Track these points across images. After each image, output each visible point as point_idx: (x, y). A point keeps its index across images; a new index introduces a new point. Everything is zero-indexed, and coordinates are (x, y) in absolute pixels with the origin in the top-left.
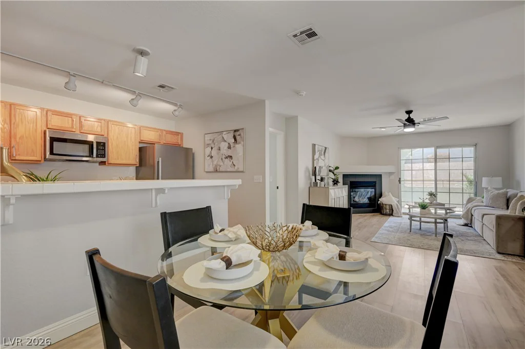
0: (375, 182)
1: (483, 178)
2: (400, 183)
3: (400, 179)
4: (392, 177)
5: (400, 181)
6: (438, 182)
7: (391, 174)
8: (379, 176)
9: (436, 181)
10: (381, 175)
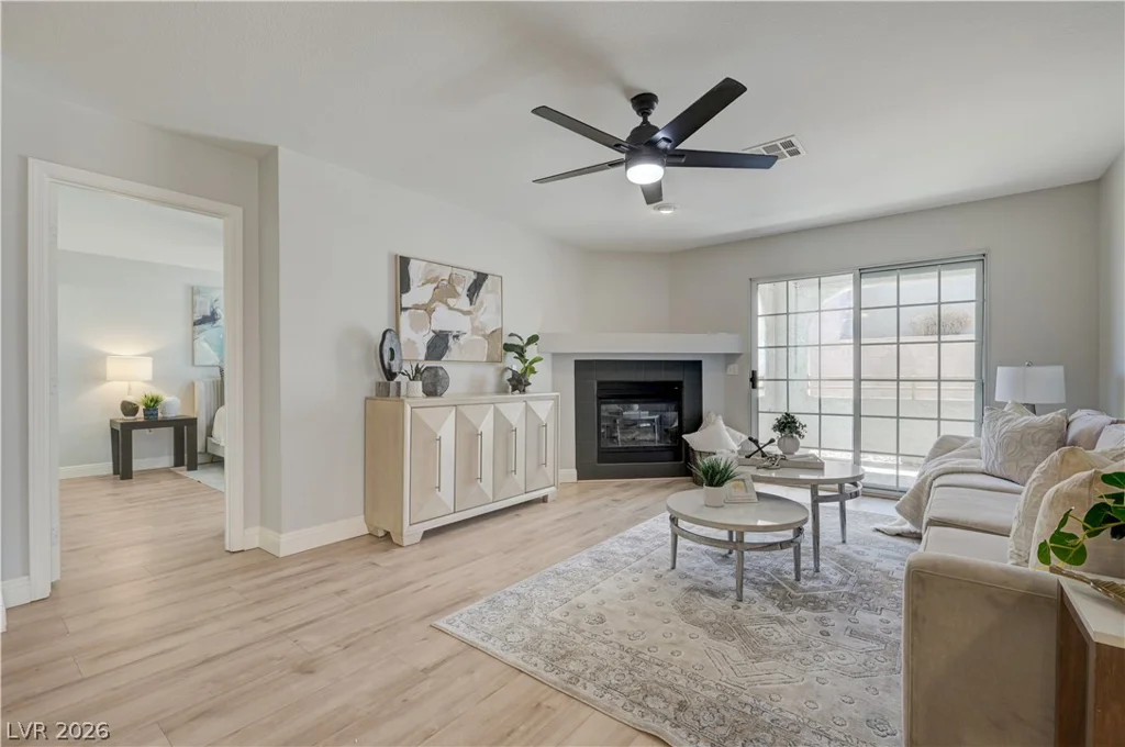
0: (680, 384)
1: (999, 369)
2: (754, 386)
3: (754, 373)
4: (733, 369)
5: (754, 380)
6: (864, 385)
7: (730, 358)
8: (696, 366)
9: (858, 380)
10: (701, 362)
